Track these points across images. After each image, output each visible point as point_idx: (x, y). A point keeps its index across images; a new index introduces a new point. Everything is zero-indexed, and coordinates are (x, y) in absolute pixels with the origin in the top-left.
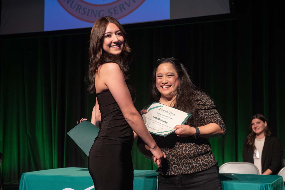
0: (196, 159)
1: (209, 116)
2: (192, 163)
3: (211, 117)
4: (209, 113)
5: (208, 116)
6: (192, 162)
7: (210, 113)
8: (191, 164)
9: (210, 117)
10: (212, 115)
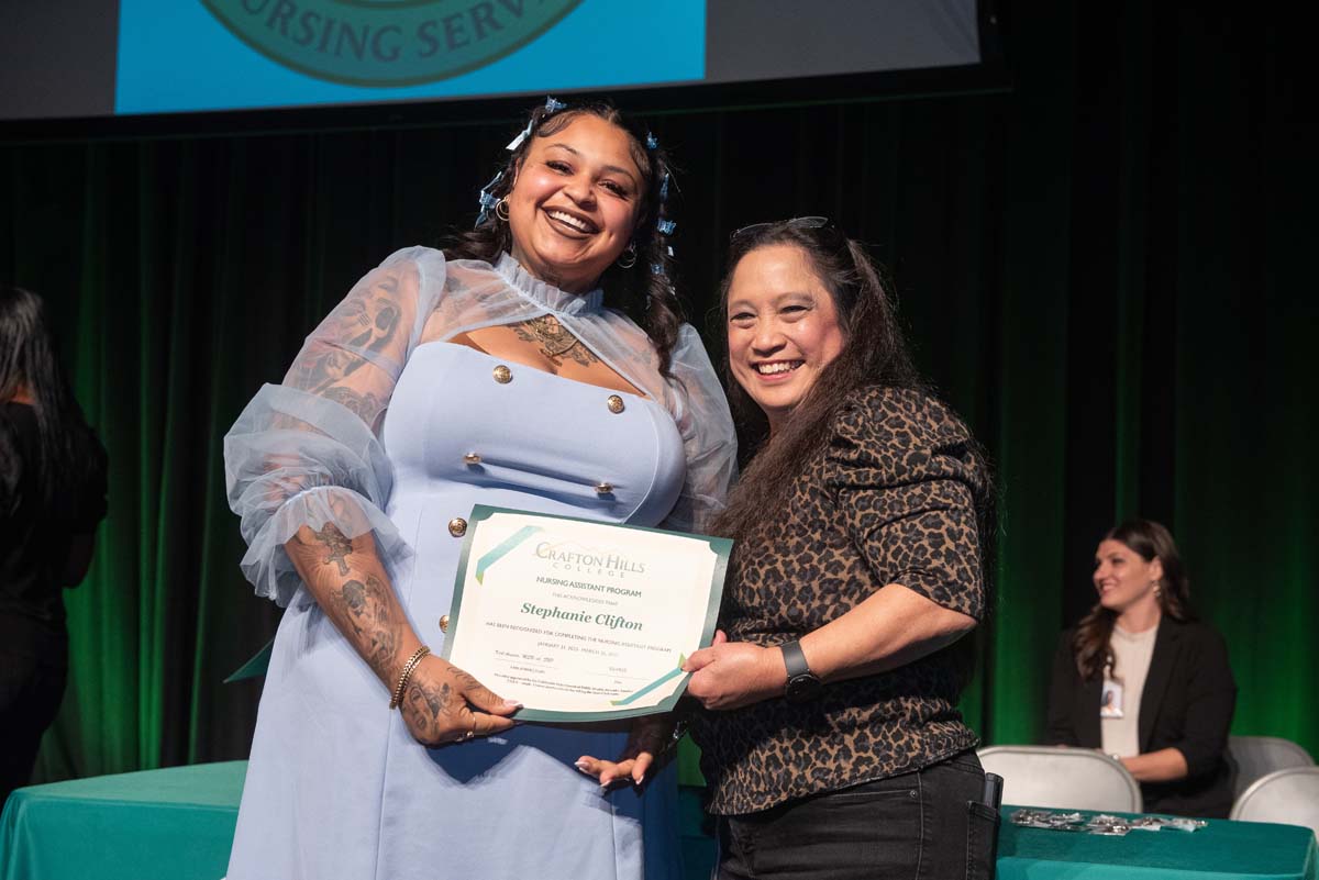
0: (807, 745)
1: (881, 527)
2: (784, 759)
3: (889, 533)
4: (883, 511)
5: (874, 527)
6: (787, 758)
7: (888, 512)
8: (778, 765)
9: (884, 530)
10: (897, 519)
